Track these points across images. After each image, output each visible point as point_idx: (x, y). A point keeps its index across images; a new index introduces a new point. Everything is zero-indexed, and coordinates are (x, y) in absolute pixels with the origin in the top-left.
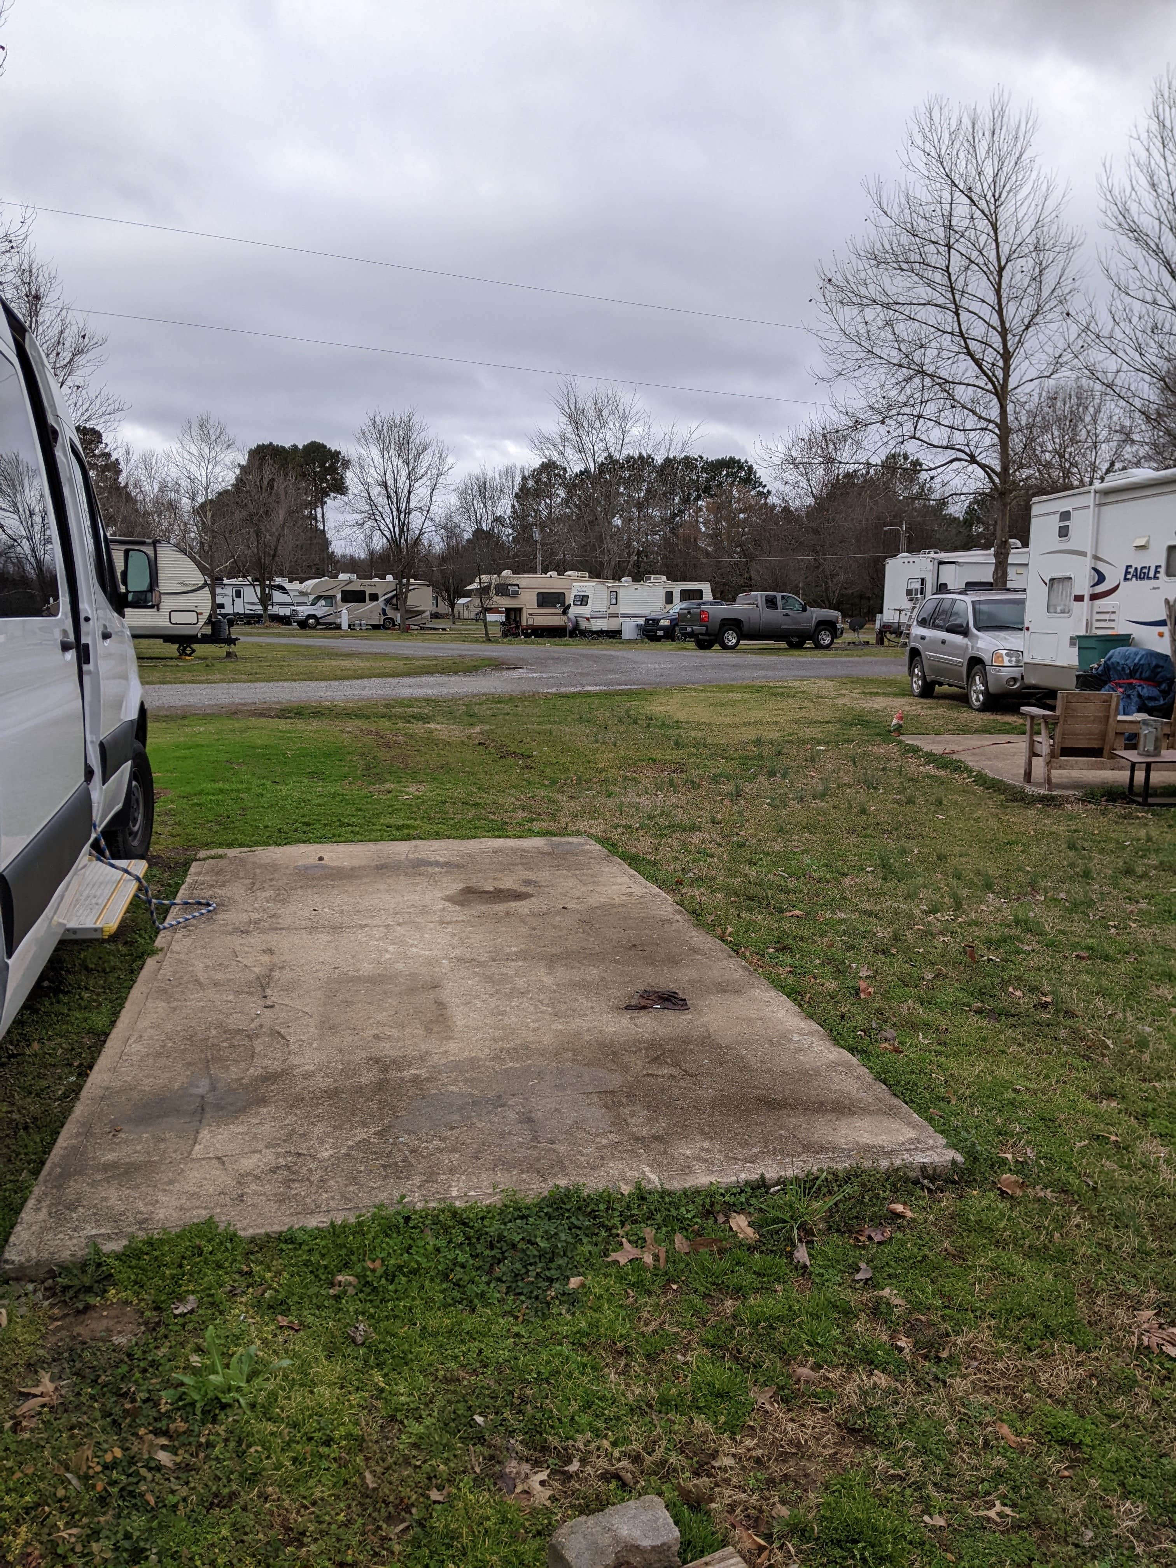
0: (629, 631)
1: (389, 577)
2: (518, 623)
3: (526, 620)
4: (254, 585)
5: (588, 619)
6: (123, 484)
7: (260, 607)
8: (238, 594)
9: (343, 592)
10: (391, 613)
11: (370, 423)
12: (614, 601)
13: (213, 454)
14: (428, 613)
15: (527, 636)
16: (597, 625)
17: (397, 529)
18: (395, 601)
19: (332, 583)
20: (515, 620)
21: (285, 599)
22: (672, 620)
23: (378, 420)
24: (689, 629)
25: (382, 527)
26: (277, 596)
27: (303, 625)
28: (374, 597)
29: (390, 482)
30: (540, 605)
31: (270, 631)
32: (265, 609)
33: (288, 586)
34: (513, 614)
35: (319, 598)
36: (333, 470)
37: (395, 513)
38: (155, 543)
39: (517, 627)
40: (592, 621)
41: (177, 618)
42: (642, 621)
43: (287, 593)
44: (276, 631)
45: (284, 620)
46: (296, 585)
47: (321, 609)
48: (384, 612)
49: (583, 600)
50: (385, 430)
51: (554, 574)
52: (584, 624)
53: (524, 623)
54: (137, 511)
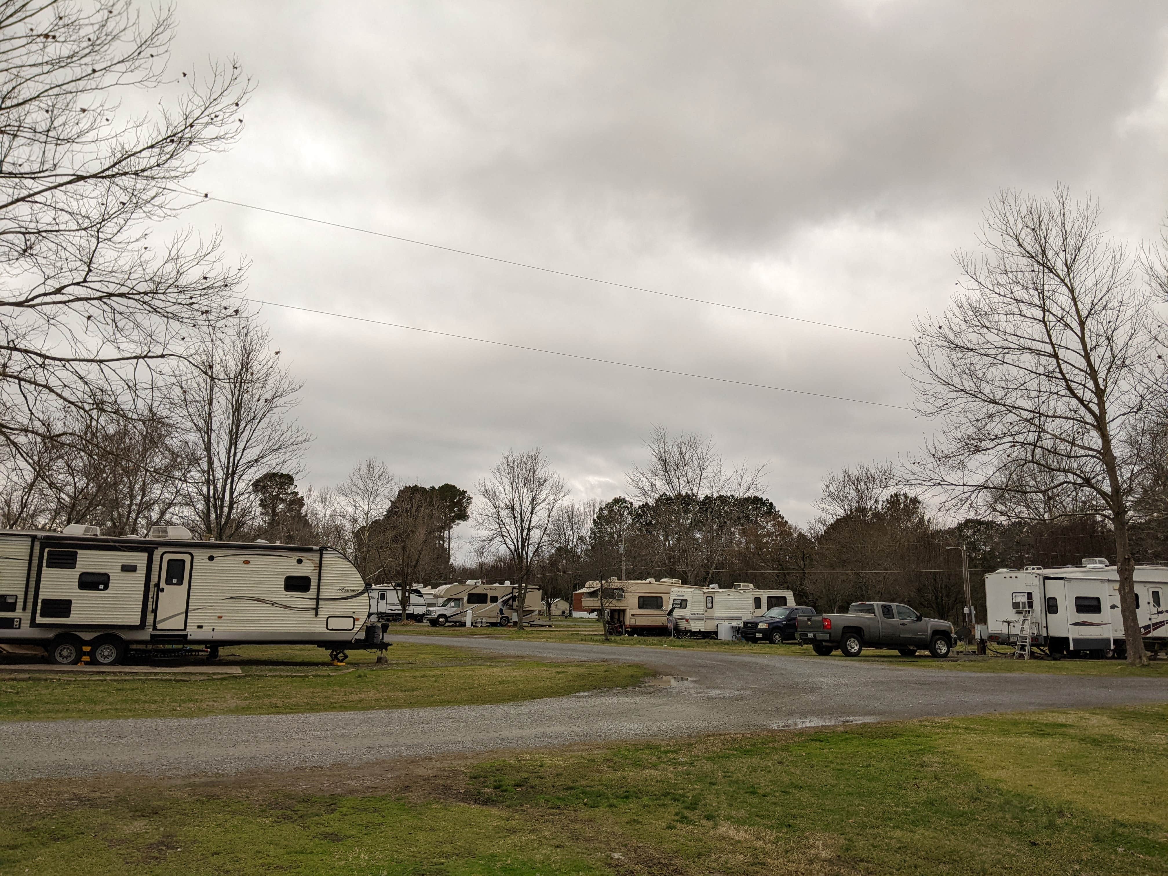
0: (724, 633)
1: (507, 583)
2: (621, 623)
3: (629, 620)
4: (397, 590)
5: (687, 620)
6: (304, 514)
7: (400, 608)
8: (383, 597)
9: (470, 595)
10: (506, 613)
11: (504, 460)
12: (710, 605)
13: (376, 488)
14: (537, 612)
15: (631, 634)
16: (696, 626)
17: (520, 543)
18: (510, 602)
19: (461, 587)
20: (618, 620)
21: (421, 601)
22: (769, 624)
23: (510, 459)
24: (811, 635)
25: (508, 541)
26: (414, 599)
27: (434, 622)
28: (494, 599)
29: (517, 506)
30: (641, 607)
31: (407, 628)
32: (404, 609)
33: (423, 590)
34: (618, 614)
35: (449, 600)
36: (460, 503)
37: (519, 531)
38: (321, 551)
39: (621, 627)
40: (692, 622)
41: (334, 623)
42: (740, 623)
43: (422, 596)
44: (411, 628)
45: (418, 618)
46: (429, 590)
47: (450, 610)
48: (501, 610)
49: (683, 604)
50: (516, 467)
51: (652, 580)
52: (683, 625)
53: (627, 623)
54: (311, 533)
